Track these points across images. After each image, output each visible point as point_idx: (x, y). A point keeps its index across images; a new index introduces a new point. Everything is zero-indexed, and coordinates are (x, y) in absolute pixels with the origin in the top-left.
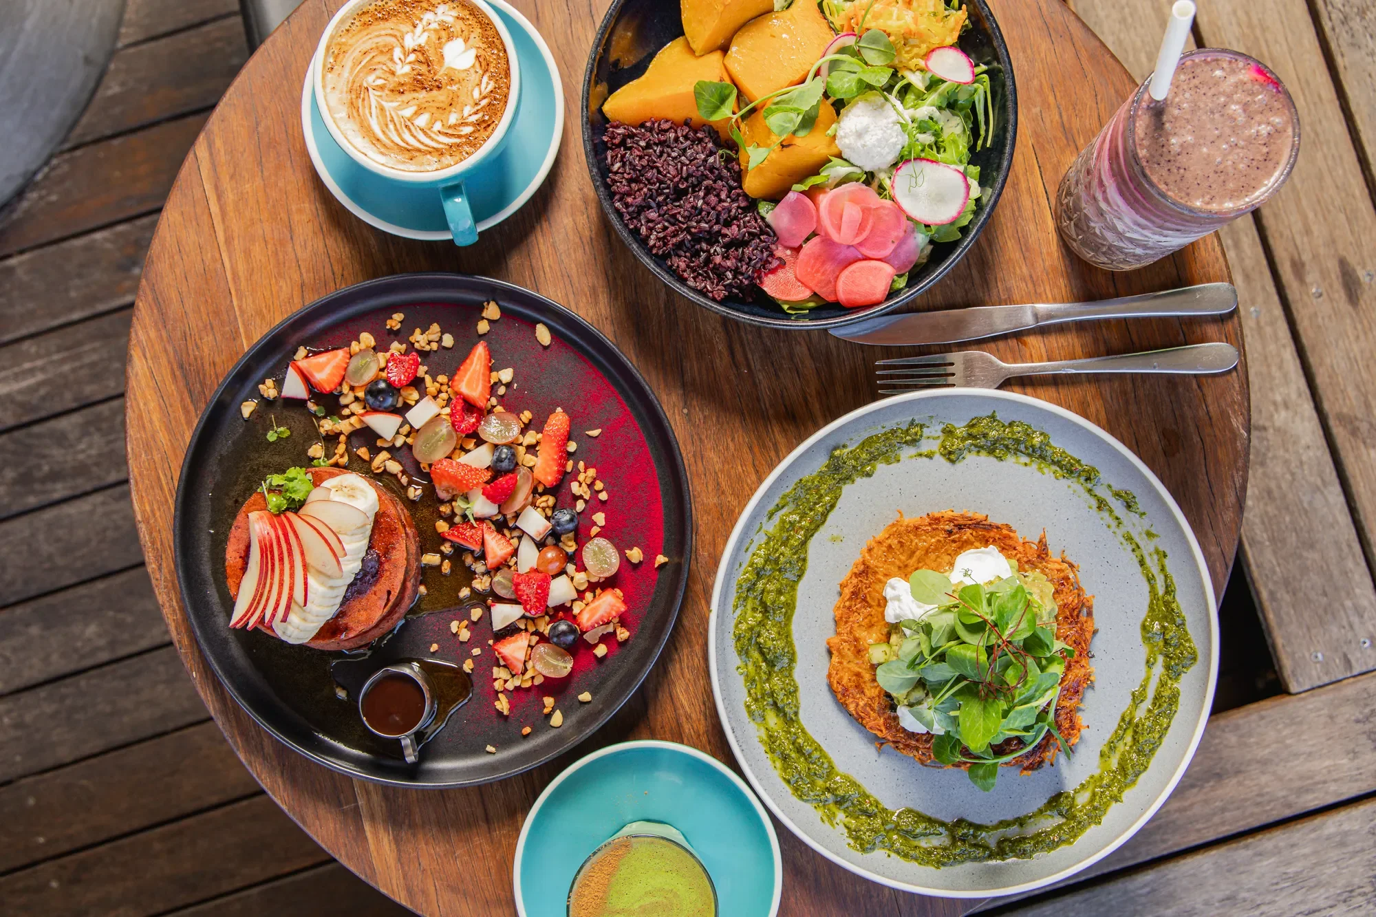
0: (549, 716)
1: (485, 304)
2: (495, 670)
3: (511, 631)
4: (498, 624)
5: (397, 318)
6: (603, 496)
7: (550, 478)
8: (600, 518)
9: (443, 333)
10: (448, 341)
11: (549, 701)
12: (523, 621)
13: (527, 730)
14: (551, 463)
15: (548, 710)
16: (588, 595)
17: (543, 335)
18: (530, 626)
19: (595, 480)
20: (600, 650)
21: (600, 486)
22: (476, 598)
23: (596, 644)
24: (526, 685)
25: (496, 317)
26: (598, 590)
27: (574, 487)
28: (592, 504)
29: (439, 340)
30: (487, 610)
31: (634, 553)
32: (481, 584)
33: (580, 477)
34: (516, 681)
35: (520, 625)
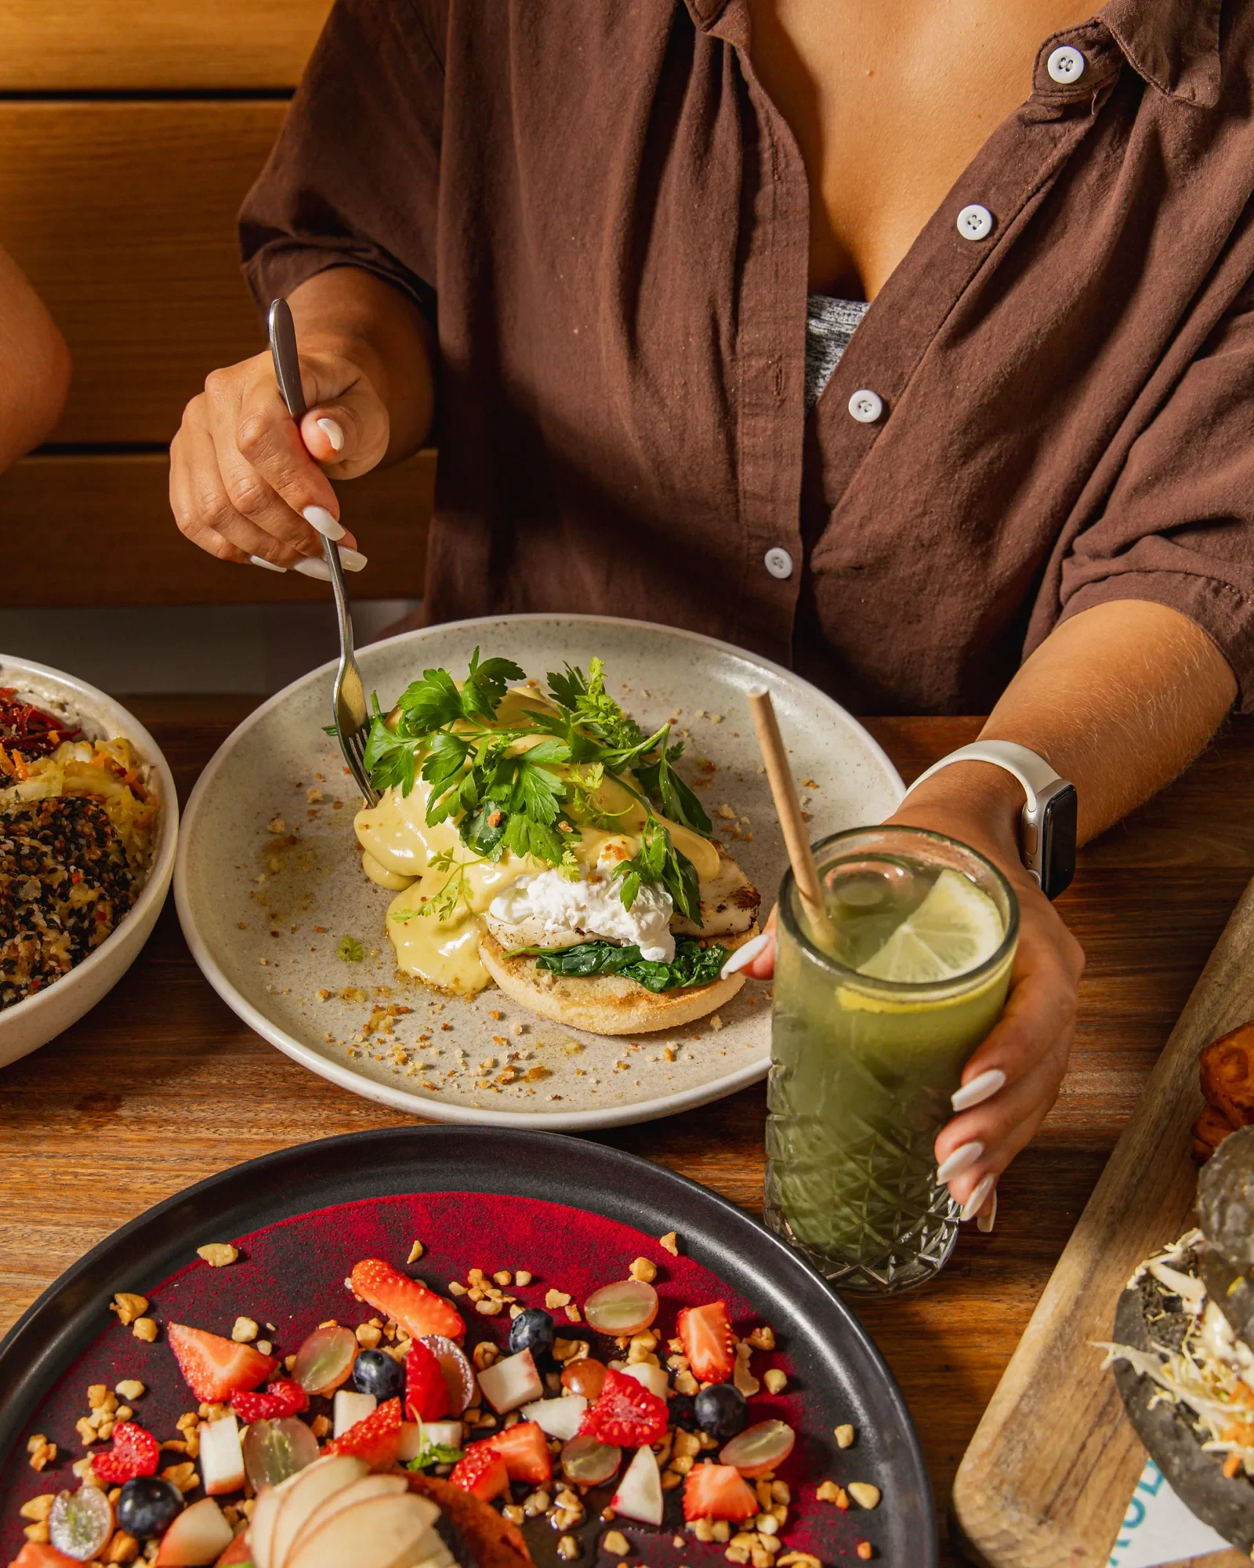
0: (853, 1505)
1: (112, 1306)
2: (730, 1555)
3: (674, 1497)
4: (652, 1511)
5: (39, 1449)
6: (523, 1278)
7: (450, 1321)
8: (556, 1298)
9: (111, 1388)
10: (129, 1388)
11: (826, 1491)
12: (668, 1474)
13: (864, 1551)
14: (427, 1306)
15: (842, 1501)
16: (674, 1362)
17: (218, 1254)
18: (684, 1463)
19: (489, 1278)
20: (775, 1380)
21: (502, 1278)
22: (588, 1530)
23: (764, 1387)
24: (783, 1514)
25: (141, 1303)
26: (674, 1345)
27: (485, 1308)
28: (530, 1298)
29: (121, 1400)
30: (621, 1522)
31: (641, 1268)
32: (566, 1510)
33: (474, 1295)
34: (769, 1525)
35: (672, 1481)
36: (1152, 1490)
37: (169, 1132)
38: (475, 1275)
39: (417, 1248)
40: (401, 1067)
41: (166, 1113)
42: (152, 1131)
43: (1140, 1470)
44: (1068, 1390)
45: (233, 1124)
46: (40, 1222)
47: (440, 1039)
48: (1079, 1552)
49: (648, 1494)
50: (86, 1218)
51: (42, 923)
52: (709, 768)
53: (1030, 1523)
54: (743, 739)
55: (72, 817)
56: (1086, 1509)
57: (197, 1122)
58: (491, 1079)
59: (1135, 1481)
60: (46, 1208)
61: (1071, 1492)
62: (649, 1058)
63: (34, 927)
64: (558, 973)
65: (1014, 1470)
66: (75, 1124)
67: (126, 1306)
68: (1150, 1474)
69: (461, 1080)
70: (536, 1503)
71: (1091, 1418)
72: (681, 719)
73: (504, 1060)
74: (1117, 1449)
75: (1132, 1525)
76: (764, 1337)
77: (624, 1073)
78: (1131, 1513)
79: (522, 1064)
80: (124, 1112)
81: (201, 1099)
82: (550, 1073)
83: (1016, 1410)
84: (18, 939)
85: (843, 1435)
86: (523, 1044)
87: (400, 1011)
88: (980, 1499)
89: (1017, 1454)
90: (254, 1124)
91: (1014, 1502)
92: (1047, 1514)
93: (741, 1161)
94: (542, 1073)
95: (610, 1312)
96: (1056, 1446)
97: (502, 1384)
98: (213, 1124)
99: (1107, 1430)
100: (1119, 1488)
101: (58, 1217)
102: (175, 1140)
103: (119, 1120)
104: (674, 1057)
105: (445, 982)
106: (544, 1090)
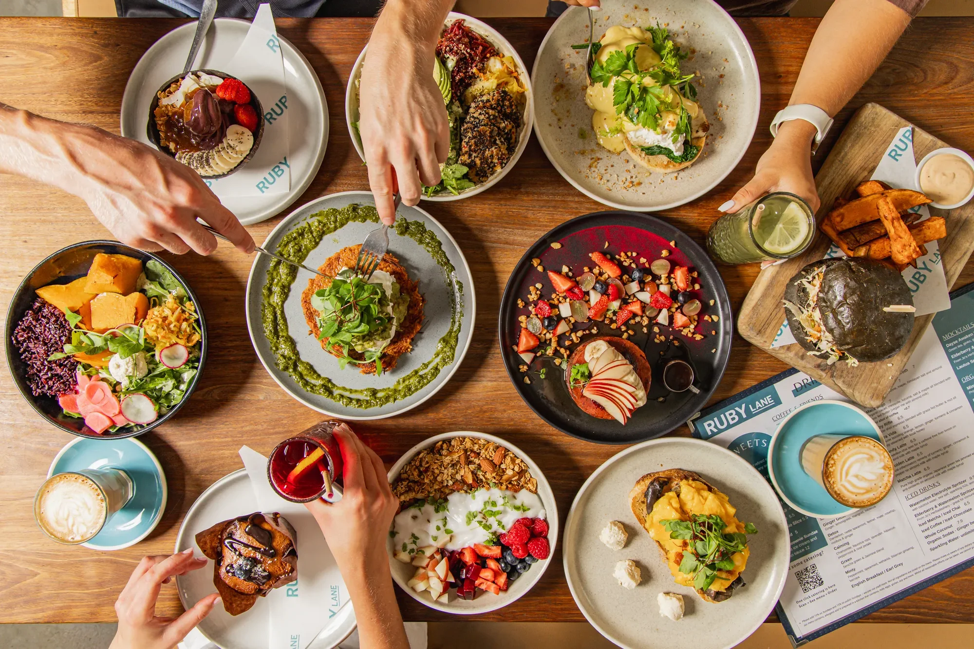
0: (712, 321)
1: (533, 263)
2: (683, 333)
3: (671, 318)
4: (666, 322)
5: (520, 304)
6: (635, 254)
7: (617, 272)
8: (643, 260)
9: (535, 286)
10: (539, 286)
11: (706, 318)
12: (670, 311)
13: (715, 332)
15: (710, 320)
16: (672, 280)
17: (556, 246)
18: (673, 310)
19: (626, 254)
20: (697, 287)
21: (629, 254)
22: (650, 326)
23: (694, 287)
24: (696, 323)
25: (539, 261)
26: (672, 276)
27: (626, 264)
28: (636, 260)
29: (537, 289)
30: (657, 324)
31: (665, 253)
32: (645, 321)
33: (622, 259)
34: (692, 326)
35: (671, 313)
36: (785, 326)
37: (536, 197)
38: (623, 254)
39: (607, 244)
40: (600, 182)
41: (535, 191)
42: (531, 197)
43: (783, 321)
44: (770, 299)
45: (552, 194)
46: (506, 228)
47: (610, 170)
48: (765, 342)
49: (665, 319)
50: (518, 226)
51: (500, 143)
52: (693, 52)
53: (755, 334)
54: (705, 37)
55: (503, 101)
56: (769, 331)
57: (543, 194)
58: (625, 185)
59: (782, 324)
60: (507, 223)
61: (766, 326)
62: (670, 179)
63: (497, 145)
64: (647, 154)
65: (754, 321)
66: (509, 193)
67: (535, 262)
68: (786, 323)
69: (617, 186)
70: (638, 319)
71: (774, 306)
72: (685, 26)
73: (629, 179)
74: (779, 315)
75: (778, 335)
76: (695, 274)
77: (662, 184)
78: (779, 332)
79: (633, 180)
80: (522, 190)
81: (543, 186)
82: (641, 183)
83: (757, 303)
84: (493, 148)
85: (712, 302)
86: (634, 172)
87: (599, 159)
88: (744, 327)
89: (755, 316)
90: (558, 194)
91: (752, 329)
92: (759, 332)
93: (691, 210)
94: (640, 184)
95: (658, 269)
96: (764, 314)
97: (631, 289)
98: (547, 195)
99: (778, 310)
100: (778, 325)
101: (510, 226)
102: (538, 200)
103: (521, 193)
104: (676, 178)
105: (611, 149)
106: (641, 189)
